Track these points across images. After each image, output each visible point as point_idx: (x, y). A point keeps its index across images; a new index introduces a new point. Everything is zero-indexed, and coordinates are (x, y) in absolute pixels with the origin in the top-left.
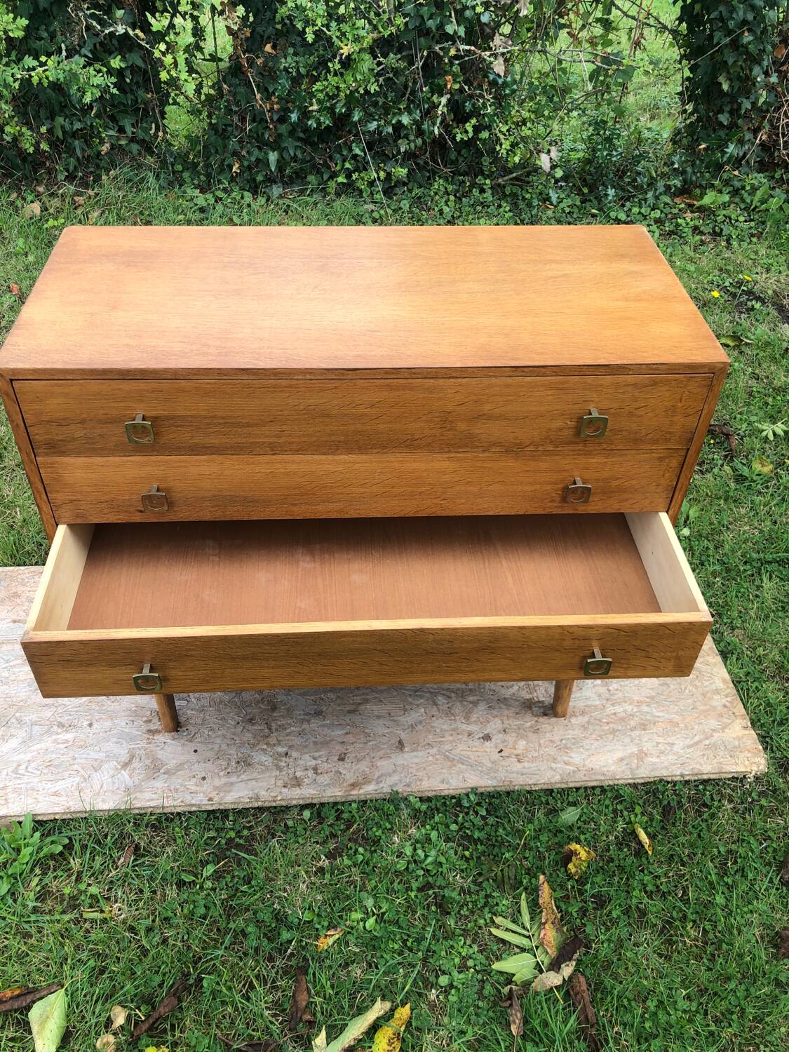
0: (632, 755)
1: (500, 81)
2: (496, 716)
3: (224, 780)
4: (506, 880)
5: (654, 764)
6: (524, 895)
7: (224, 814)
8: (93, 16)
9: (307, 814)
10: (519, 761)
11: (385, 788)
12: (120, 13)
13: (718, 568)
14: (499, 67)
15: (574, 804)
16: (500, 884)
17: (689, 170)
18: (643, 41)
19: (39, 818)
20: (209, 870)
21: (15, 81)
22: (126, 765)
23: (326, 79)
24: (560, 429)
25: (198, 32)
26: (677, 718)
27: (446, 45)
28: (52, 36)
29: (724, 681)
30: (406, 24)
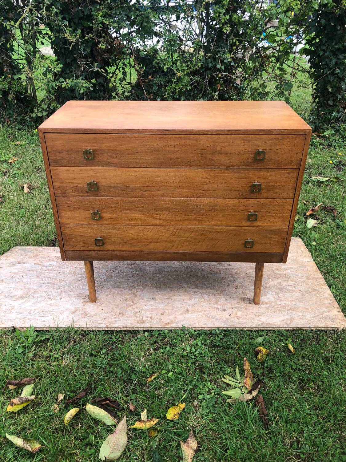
0: (288, 319)
1: (239, 87)
2: (229, 303)
3: (113, 320)
4: (230, 361)
5: (297, 323)
6: (237, 367)
7: (112, 332)
8: (86, 64)
9: (146, 334)
10: (238, 319)
11: (180, 325)
12: (96, 64)
13: (328, 256)
14: (238, 82)
15: (261, 336)
16: (227, 363)
17: (317, 122)
18: (296, 75)
19: (37, 329)
20: (104, 351)
21: (56, 86)
22: (73, 313)
23: (171, 85)
24: (248, 158)
25: (124, 74)
26: (308, 307)
27: (217, 73)
28: (71, 72)
29: (329, 295)
30: (202, 65)
